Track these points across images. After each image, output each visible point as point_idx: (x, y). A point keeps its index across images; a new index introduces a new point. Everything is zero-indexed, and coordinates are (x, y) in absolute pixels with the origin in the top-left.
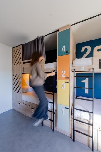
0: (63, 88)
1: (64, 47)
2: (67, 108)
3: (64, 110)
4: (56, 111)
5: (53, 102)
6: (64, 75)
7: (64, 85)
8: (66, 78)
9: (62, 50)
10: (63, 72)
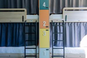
0: (44, 34)
1: (44, 3)
2: (48, 50)
3: (46, 51)
4: (38, 54)
5: (35, 47)
6: (45, 25)
7: (45, 32)
8: (46, 27)
9: (43, 5)
10: (44, 22)
